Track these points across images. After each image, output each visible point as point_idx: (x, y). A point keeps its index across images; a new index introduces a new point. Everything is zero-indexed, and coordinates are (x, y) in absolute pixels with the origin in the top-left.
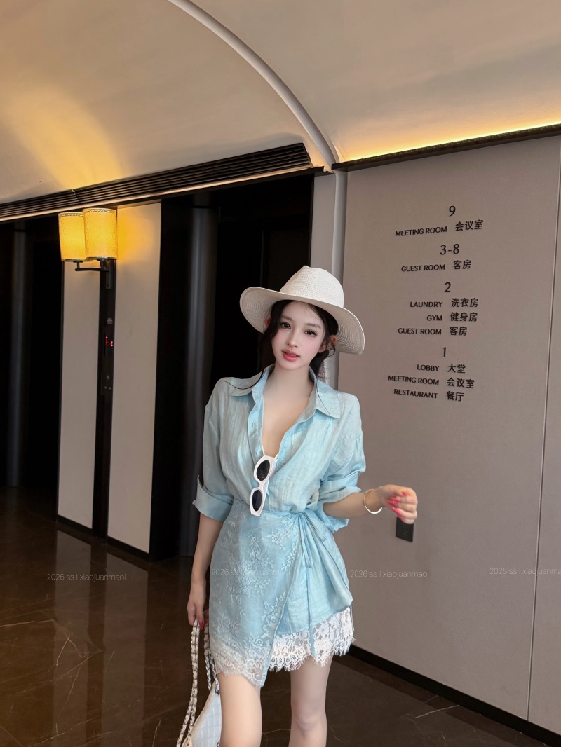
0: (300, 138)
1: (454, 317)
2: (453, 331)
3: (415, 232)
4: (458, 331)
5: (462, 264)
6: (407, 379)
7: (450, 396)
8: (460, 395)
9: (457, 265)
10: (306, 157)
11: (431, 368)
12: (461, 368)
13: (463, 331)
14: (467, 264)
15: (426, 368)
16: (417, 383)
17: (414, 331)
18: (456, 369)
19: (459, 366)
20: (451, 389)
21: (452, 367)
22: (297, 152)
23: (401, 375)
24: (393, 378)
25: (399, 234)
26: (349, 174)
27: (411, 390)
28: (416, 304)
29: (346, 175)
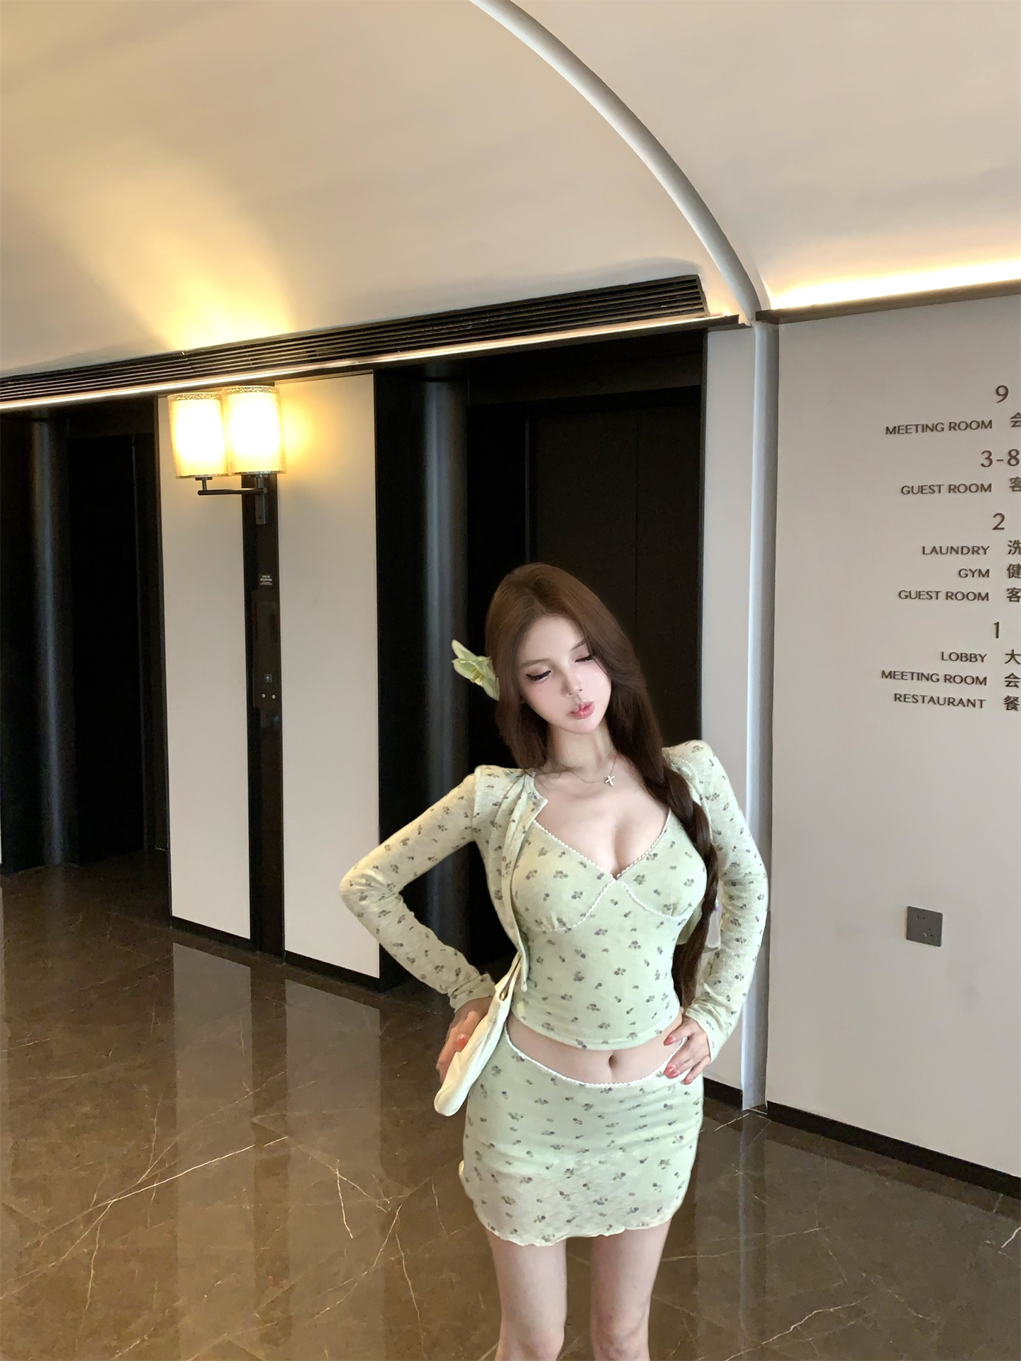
0: (693, 266)
1: (1015, 571)
2: (1013, 595)
3: (925, 428)
6: (921, 676)
7: (1011, 704)
9: (1015, 484)
10: (699, 298)
11: (971, 658)
15: (960, 657)
16: (942, 684)
17: (932, 595)
20: (1013, 692)
21: (1013, 656)
22: (681, 289)
23: (908, 669)
24: (891, 675)
25: (895, 430)
26: (782, 328)
27: (929, 694)
28: (934, 549)
29: (776, 332)
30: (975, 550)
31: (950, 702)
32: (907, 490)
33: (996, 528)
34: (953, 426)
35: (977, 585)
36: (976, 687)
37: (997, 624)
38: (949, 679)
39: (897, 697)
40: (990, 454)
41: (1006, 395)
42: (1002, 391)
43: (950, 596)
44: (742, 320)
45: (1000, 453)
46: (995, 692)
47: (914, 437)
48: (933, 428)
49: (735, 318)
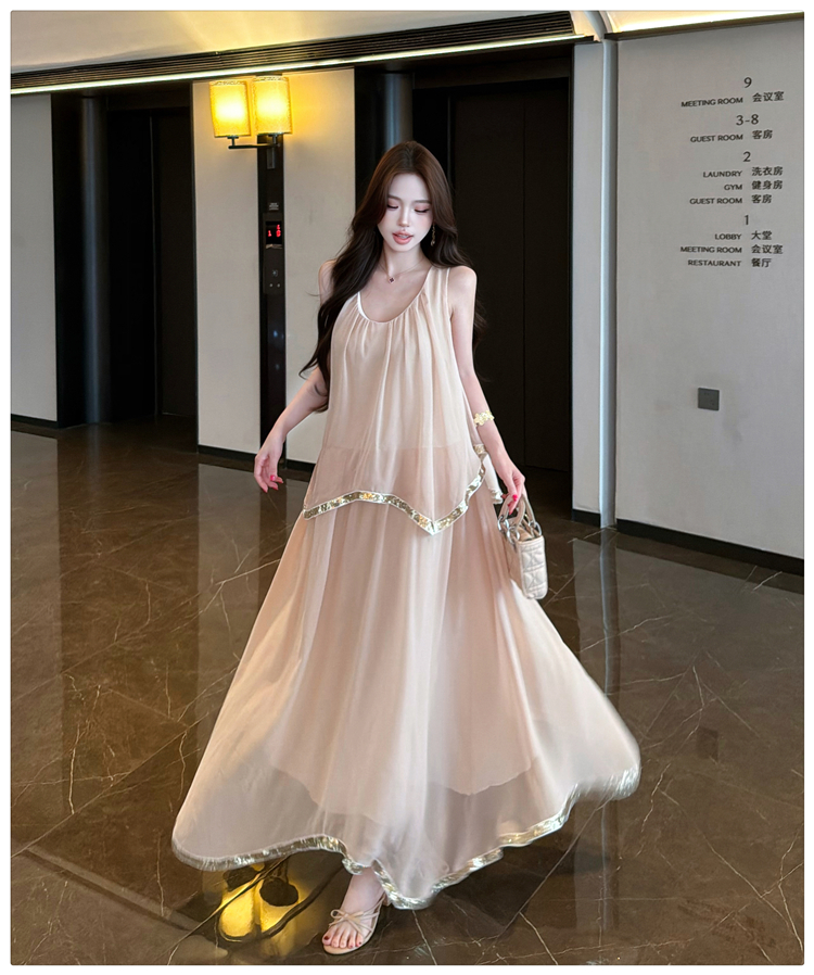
1: (757, 185)
2: (756, 199)
3: (705, 102)
4: (761, 198)
5: (762, 134)
6: (704, 249)
7: (756, 263)
8: (768, 261)
10: (570, 25)
11: (732, 237)
12: (767, 235)
13: (767, 199)
14: (768, 134)
15: (726, 237)
16: (716, 253)
17: (708, 201)
18: (761, 236)
19: (764, 233)
20: (756, 256)
21: (756, 234)
22: (562, 20)
23: (696, 246)
24: (687, 249)
25: (687, 104)
26: (620, 43)
27: (708, 260)
28: (710, 174)
29: (617, 45)
30: (734, 174)
31: (721, 263)
32: (694, 140)
33: (745, 160)
34: (721, 101)
35: (736, 194)
36: (736, 254)
37: (747, 217)
38: (720, 250)
39: (690, 263)
40: (741, 117)
41: (750, 83)
42: (748, 81)
43: (720, 201)
44: (596, 38)
45: (747, 117)
46: (747, 256)
47: (699, 107)
48: (710, 103)
49: (591, 37)
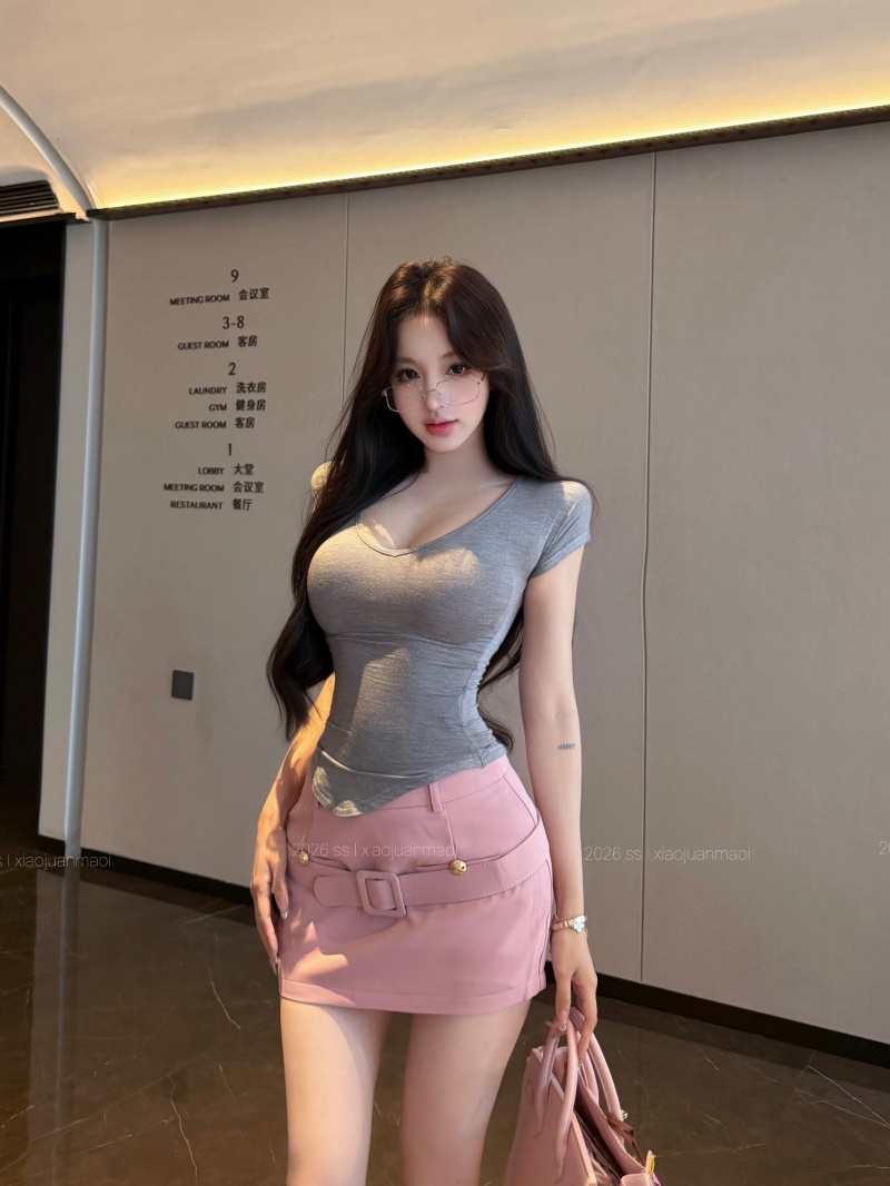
0: (44, 174)
1: (240, 405)
2: (239, 422)
3: (193, 300)
4: (244, 422)
5: (247, 341)
6: (187, 487)
7: (237, 504)
8: (248, 503)
9: (242, 341)
10: (52, 199)
11: (215, 471)
12: (249, 468)
13: (250, 423)
14: (253, 341)
15: (209, 471)
16: (198, 492)
17: (193, 425)
18: (243, 470)
19: (246, 466)
20: (239, 496)
21: (238, 468)
22: (39, 191)
23: (179, 482)
24: (169, 487)
25: (174, 302)
26: (111, 223)
27: (191, 501)
28: (196, 390)
29: (107, 226)
30: (218, 391)
31: (203, 505)
32: (182, 347)
33: (231, 374)
34: (208, 299)
35: (218, 416)
36: (218, 493)
37: (230, 445)
38: (203, 488)
39: (174, 504)
40: (228, 319)
41: (236, 277)
42: (235, 274)
43: (205, 425)
44: (81, 214)
45: (233, 320)
46: (227, 497)
47: (188, 307)
48: (197, 300)
49: (74, 214)
